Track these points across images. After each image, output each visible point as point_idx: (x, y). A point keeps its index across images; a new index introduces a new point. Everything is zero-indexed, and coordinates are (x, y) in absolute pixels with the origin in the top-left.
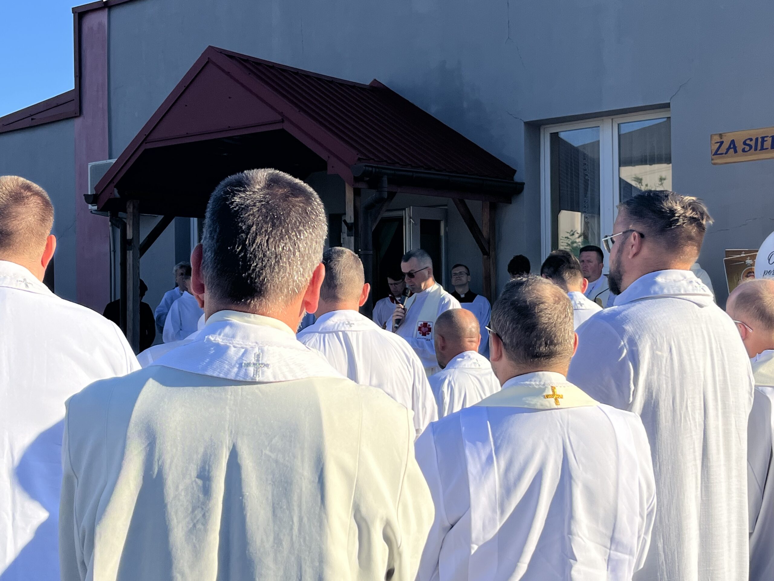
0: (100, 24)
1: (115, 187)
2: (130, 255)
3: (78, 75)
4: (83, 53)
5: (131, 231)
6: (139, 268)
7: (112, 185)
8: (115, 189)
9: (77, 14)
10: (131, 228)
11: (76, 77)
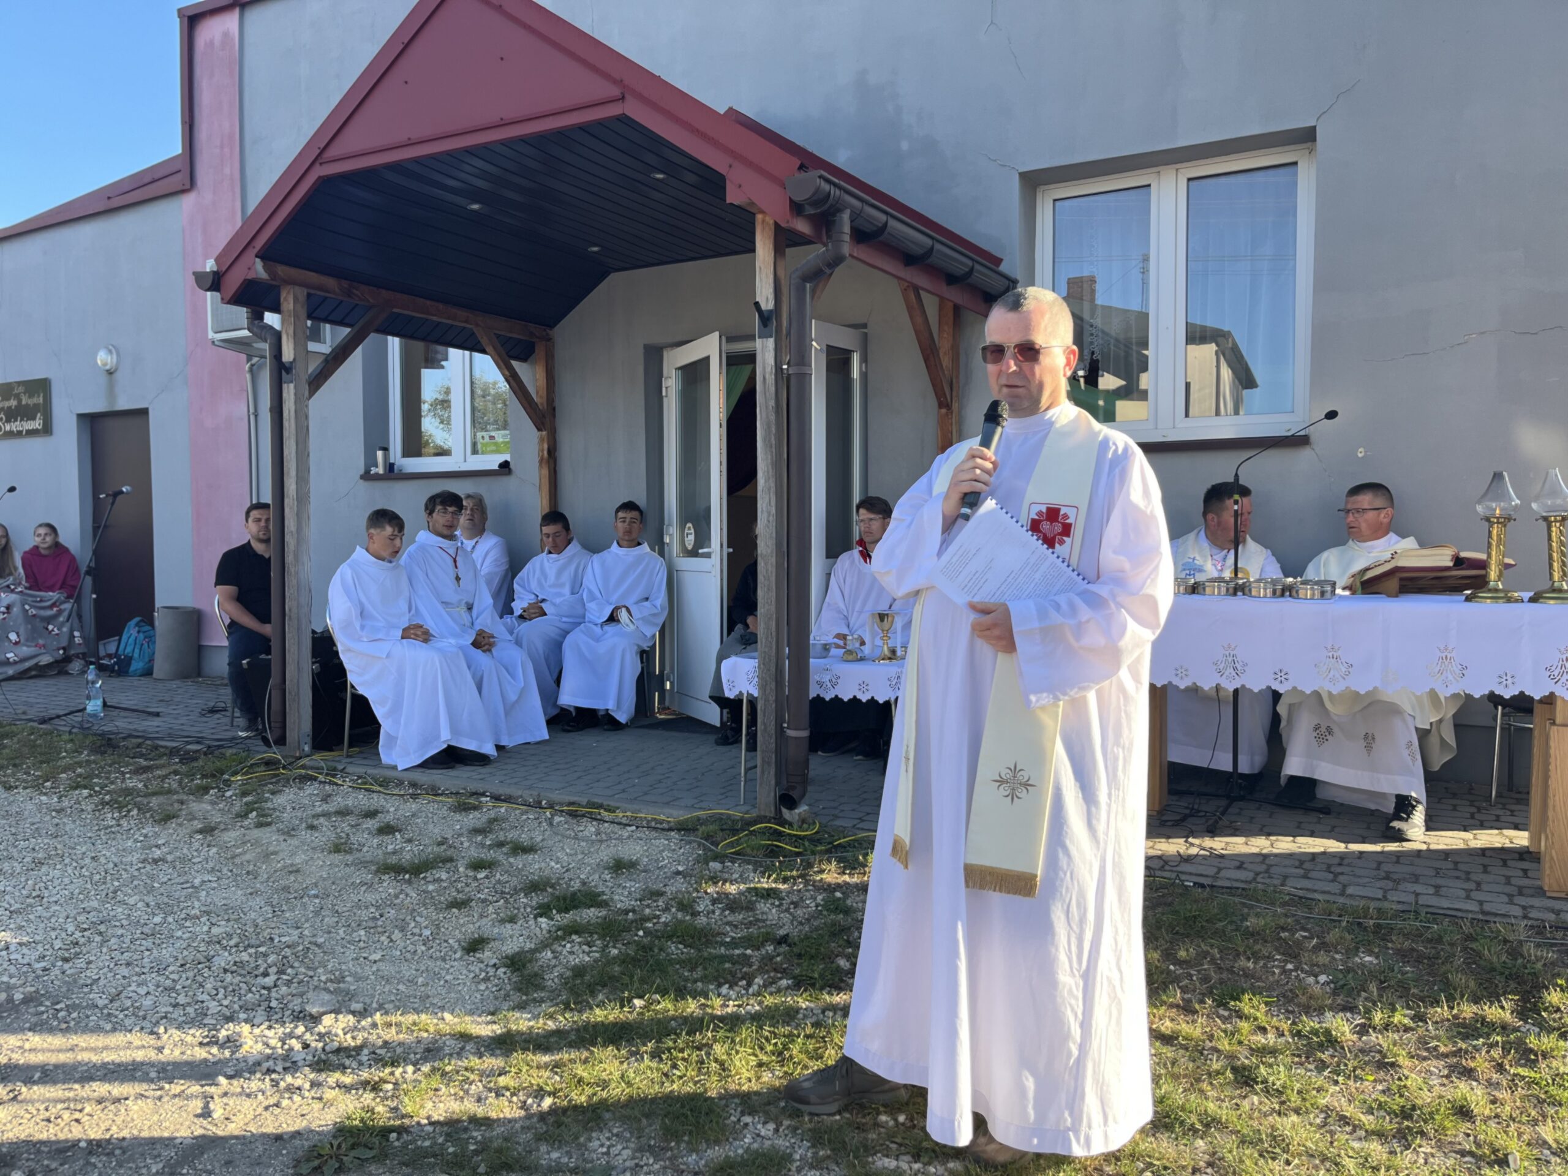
0: (226, 35)
1: (257, 256)
2: (289, 392)
3: (187, 120)
4: (196, 85)
5: (291, 346)
6: (307, 417)
7: (252, 252)
8: (258, 260)
9: (186, 19)
10: (291, 341)
11: (183, 123)
